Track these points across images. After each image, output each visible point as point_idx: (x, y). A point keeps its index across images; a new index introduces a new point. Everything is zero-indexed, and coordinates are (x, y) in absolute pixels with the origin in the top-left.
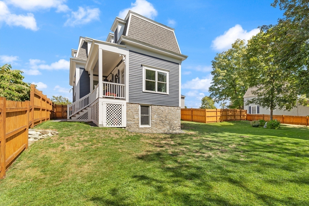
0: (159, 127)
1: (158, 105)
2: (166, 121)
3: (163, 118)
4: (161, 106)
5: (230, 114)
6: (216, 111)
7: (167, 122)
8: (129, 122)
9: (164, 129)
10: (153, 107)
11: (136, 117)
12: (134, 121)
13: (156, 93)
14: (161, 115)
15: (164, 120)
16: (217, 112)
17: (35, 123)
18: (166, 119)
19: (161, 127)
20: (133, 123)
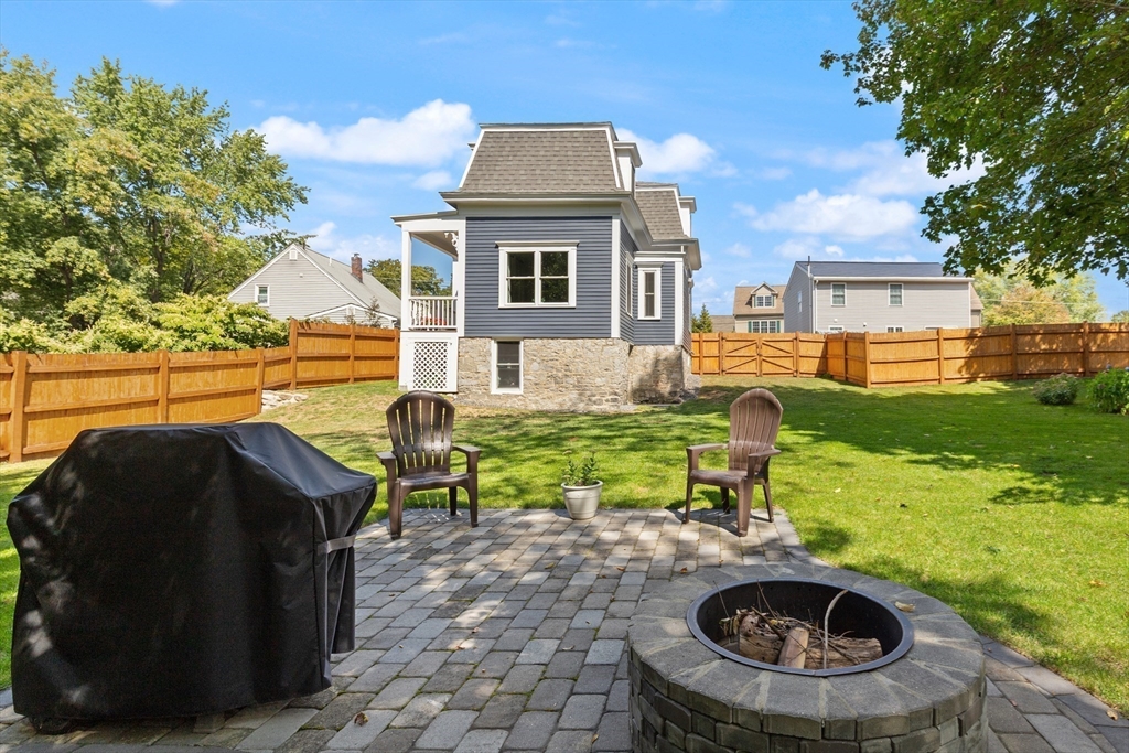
0: (546, 393)
1: (542, 338)
2: (568, 379)
3: (557, 370)
4: (552, 338)
5: (1043, 347)
6: (938, 340)
7: (572, 380)
8: (464, 382)
9: (560, 399)
10: (528, 342)
11: (481, 369)
12: (477, 379)
13: (537, 306)
14: (550, 364)
15: (560, 374)
16: (943, 343)
17: (298, 384)
18: (568, 373)
19: (551, 394)
20: (475, 382)
